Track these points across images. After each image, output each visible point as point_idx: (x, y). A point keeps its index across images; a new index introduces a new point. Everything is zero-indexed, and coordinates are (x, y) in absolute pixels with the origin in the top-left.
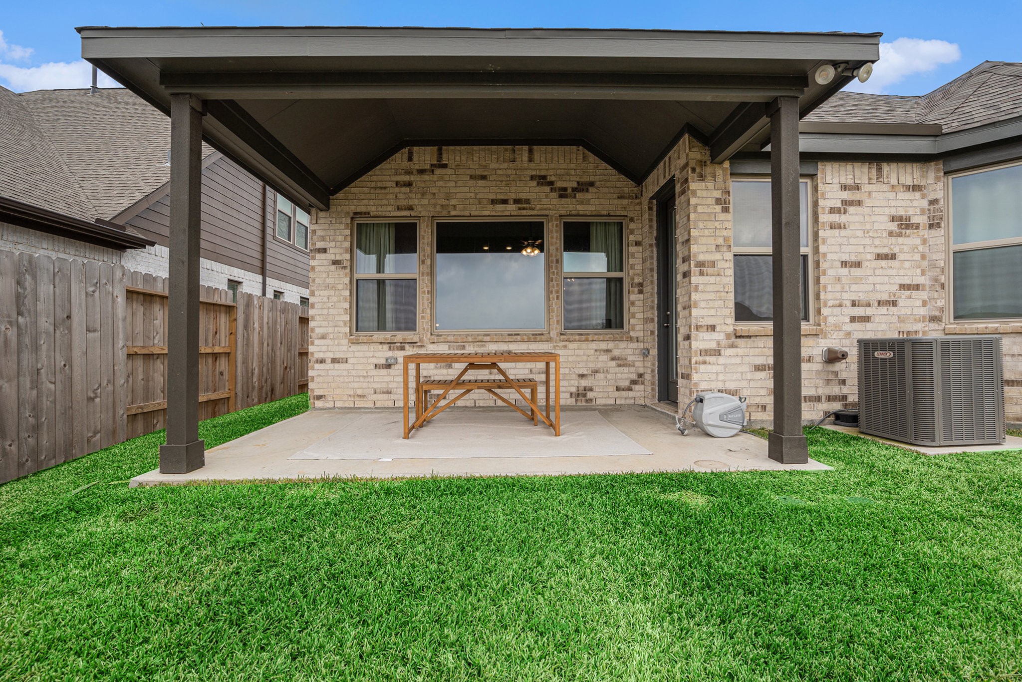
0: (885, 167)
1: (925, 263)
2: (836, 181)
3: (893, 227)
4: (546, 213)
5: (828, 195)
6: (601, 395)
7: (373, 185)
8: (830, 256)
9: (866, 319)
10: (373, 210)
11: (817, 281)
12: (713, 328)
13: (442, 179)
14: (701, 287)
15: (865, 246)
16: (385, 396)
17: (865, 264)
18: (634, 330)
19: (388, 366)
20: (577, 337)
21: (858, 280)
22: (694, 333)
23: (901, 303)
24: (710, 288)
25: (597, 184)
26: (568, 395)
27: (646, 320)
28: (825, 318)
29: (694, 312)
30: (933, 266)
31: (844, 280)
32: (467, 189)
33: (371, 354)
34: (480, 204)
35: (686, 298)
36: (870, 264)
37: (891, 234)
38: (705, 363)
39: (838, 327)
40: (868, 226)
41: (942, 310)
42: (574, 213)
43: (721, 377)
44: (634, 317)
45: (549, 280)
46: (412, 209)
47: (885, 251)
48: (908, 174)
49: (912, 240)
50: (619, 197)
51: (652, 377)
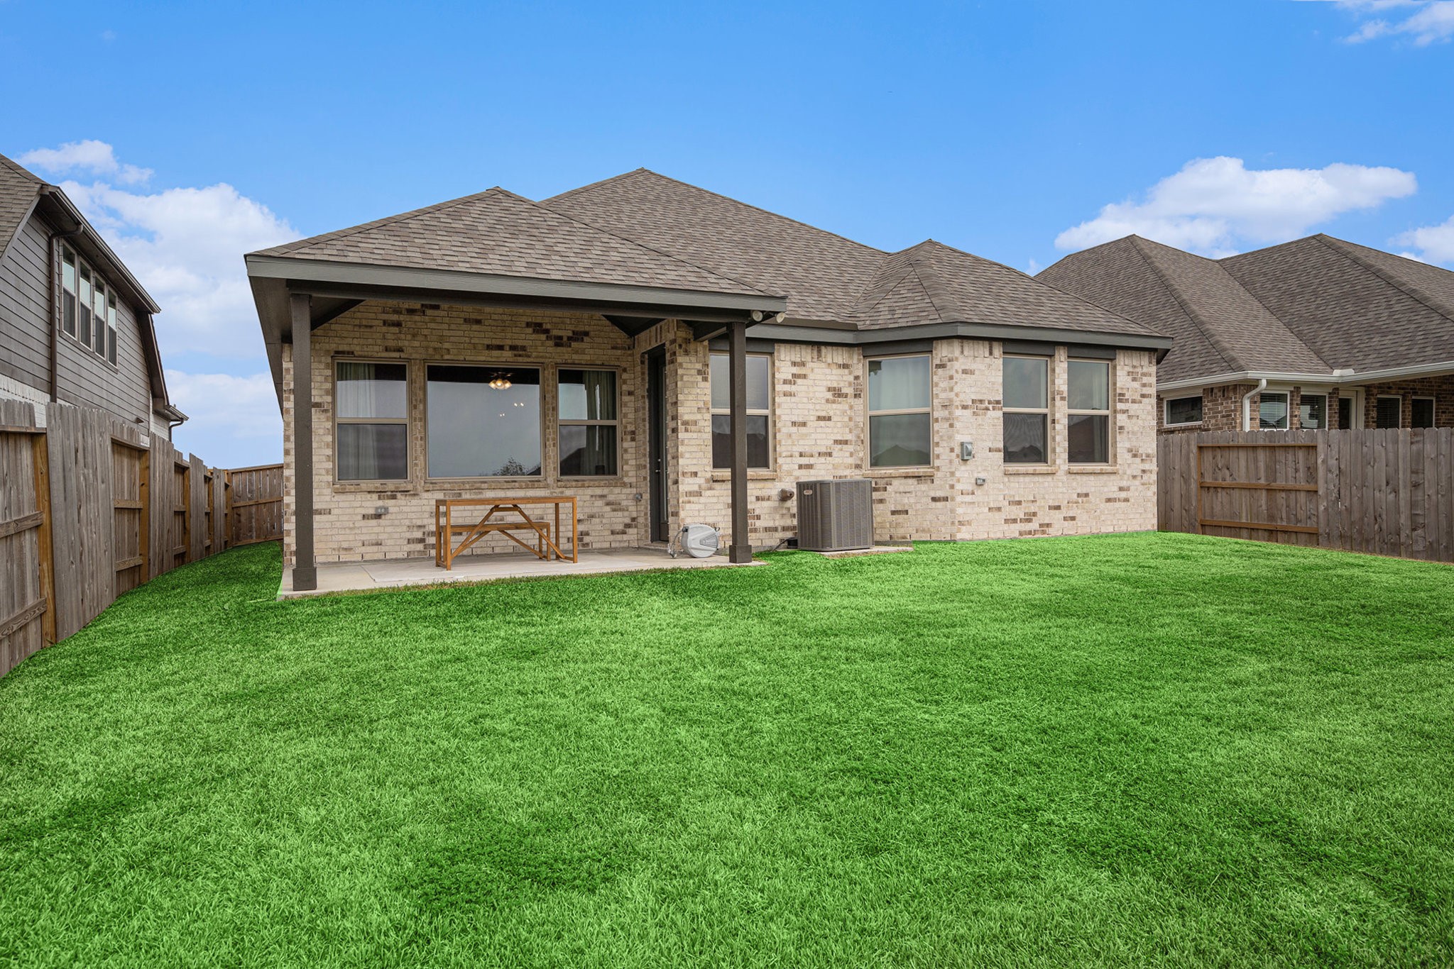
0: (823, 349)
1: (852, 424)
2: (788, 358)
3: (829, 395)
4: (542, 360)
5: (782, 369)
6: (596, 540)
7: (357, 322)
8: (783, 418)
9: (810, 467)
10: (357, 350)
11: (775, 437)
12: (695, 474)
13: (433, 321)
14: (686, 442)
15: (809, 410)
16: (375, 548)
17: (809, 424)
18: (627, 476)
19: (378, 516)
20: (574, 483)
21: (804, 436)
22: (681, 478)
23: (834, 454)
24: (693, 442)
25: (592, 334)
26: (566, 540)
27: (639, 467)
28: (780, 466)
29: (681, 461)
30: (857, 426)
31: (794, 437)
32: (461, 333)
33: (358, 504)
34: (475, 348)
35: (674, 450)
36: (813, 424)
37: (827, 401)
38: (689, 502)
39: (789, 473)
40: (811, 395)
41: (862, 459)
42: (569, 361)
43: (702, 513)
44: (627, 464)
45: (545, 427)
46: (402, 351)
47: (823, 414)
48: (840, 356)
49: (842, 406)
50: (613, 348)
51: (645, 519)
